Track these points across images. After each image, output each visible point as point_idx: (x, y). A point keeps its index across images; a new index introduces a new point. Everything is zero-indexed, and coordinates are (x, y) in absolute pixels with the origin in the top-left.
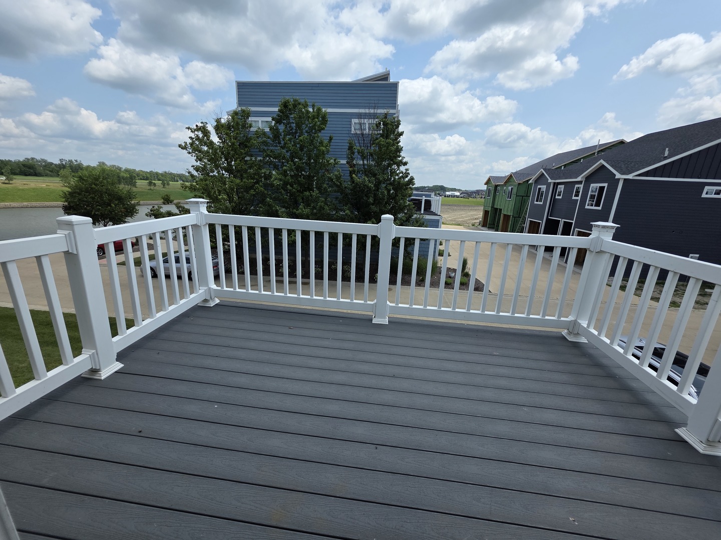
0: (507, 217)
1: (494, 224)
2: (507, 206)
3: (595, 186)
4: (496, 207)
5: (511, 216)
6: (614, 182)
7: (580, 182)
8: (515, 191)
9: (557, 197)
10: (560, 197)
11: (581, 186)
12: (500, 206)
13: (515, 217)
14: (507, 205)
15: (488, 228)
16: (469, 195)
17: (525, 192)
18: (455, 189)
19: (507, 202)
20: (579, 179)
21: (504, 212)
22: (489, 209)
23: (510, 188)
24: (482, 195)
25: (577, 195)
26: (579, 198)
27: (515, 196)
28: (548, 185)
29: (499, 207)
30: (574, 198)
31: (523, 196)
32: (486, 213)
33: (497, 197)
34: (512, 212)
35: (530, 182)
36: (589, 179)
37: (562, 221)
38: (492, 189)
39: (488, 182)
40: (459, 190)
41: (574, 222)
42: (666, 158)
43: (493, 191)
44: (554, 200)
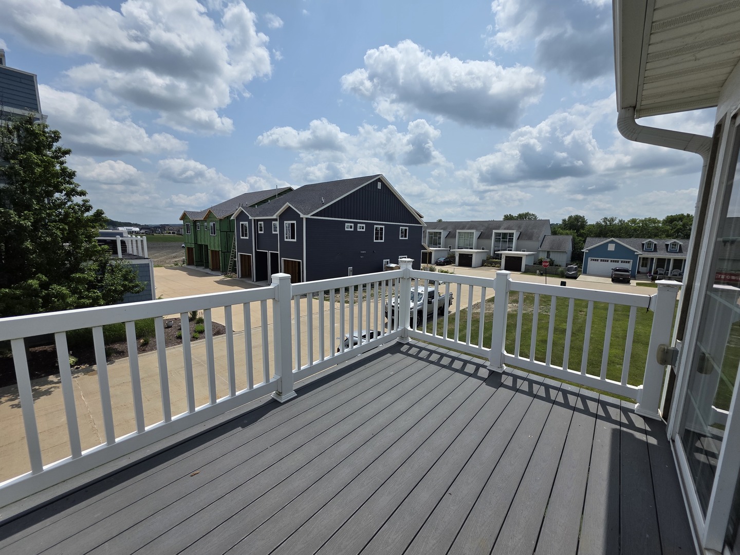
0: (215, 253)
1: (202, 261)
2: (214, 243)
3: (287, 223)
4: (199, 243)
5: (220, 252)
6: (300, 221)
7: (276, 220)
8: (217, 227)
9: (259, 232)
10: (263, 232)
11: (277, 223)
12: (205, 242)
13: (224, 252)
14: (212, 241)
15: (196, 265)
16: (152, 230)
17: (228, 227)
18: (130, 223)
19: (212, 238)
20: (274, 217)
21: (211, 248)
22: (193, 246)
23: (212, 224)
24: (169, 230)
25: (275, 230)
26: (278, 232)
27: (219, 232)
28: (250, 221)
29: (203, 243)
30: (273, 233)
31: (227, 232)
32: (190, 250)
33: (199, 234)
34: (220, 247)
35: (232, 218)
36: (282, 218)
37: (269, 253)
38: (190, 224)
39: (184, 217)
40: (136, 225)
41: (279, 252)
42: (323, 204)
43: (192, 227)
44: (258, 236)
